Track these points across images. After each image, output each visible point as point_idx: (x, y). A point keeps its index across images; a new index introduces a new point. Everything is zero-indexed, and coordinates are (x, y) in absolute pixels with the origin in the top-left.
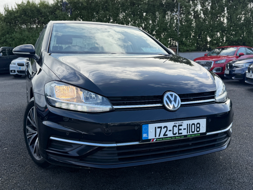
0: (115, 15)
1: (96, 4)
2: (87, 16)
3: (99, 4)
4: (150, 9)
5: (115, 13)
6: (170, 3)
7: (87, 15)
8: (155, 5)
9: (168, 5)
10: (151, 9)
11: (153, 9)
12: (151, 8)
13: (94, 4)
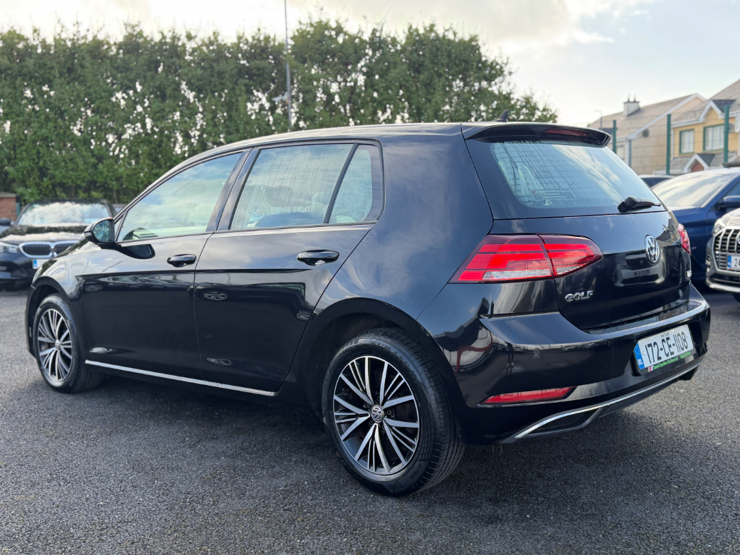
0: (103, 94)
1: (41, 62)
2: (11, 98)
3: (49, 62)
4: (211, 82)
5: (104, 91)
6: (263, 69)
7: (10, 93)
8: (223, 72)
9: (257, 73)
10: (213, 83)
11: (217, 83)
12: (213, 79)
13: (32, 61)
